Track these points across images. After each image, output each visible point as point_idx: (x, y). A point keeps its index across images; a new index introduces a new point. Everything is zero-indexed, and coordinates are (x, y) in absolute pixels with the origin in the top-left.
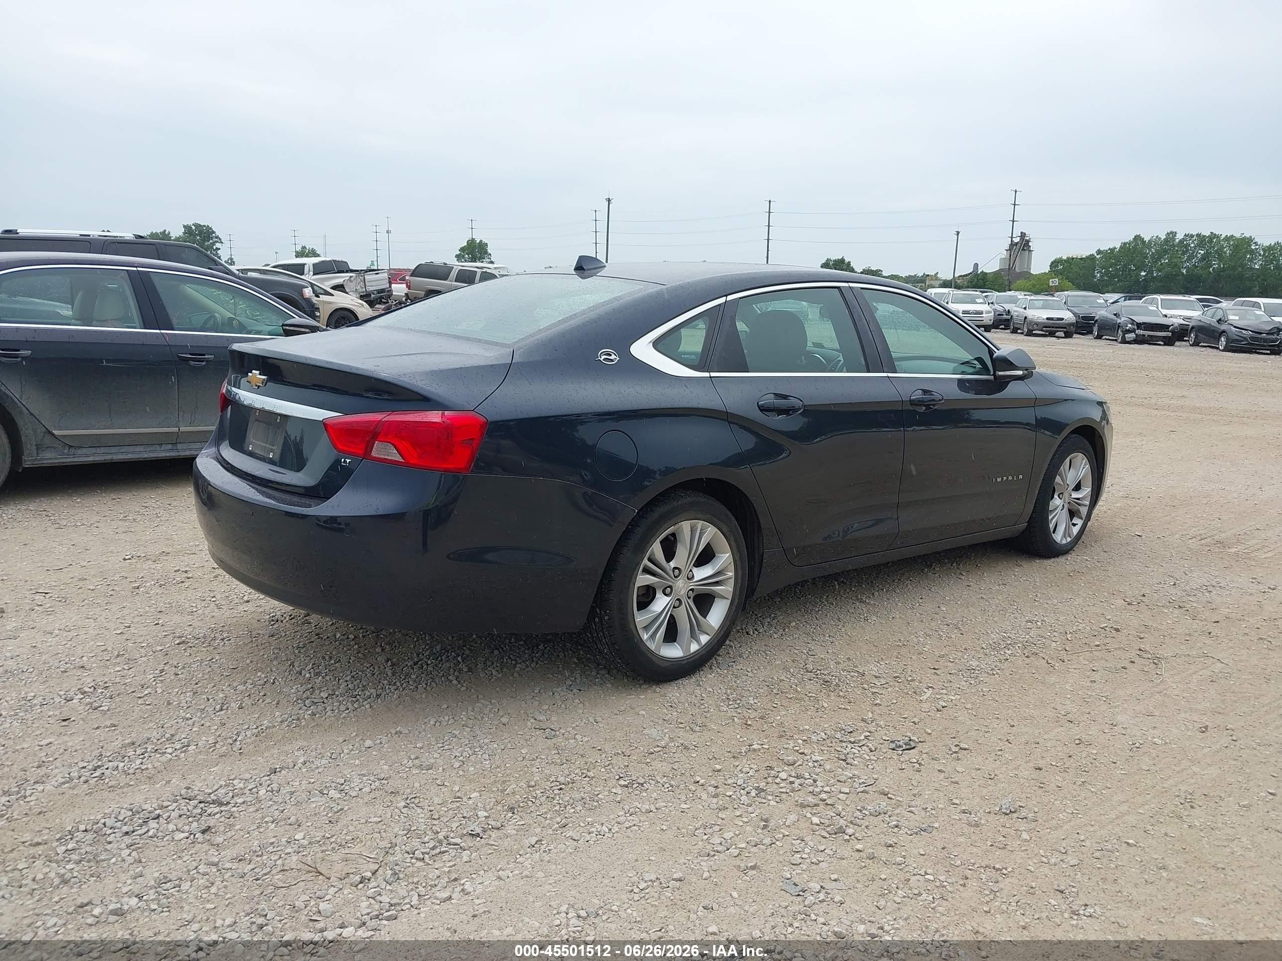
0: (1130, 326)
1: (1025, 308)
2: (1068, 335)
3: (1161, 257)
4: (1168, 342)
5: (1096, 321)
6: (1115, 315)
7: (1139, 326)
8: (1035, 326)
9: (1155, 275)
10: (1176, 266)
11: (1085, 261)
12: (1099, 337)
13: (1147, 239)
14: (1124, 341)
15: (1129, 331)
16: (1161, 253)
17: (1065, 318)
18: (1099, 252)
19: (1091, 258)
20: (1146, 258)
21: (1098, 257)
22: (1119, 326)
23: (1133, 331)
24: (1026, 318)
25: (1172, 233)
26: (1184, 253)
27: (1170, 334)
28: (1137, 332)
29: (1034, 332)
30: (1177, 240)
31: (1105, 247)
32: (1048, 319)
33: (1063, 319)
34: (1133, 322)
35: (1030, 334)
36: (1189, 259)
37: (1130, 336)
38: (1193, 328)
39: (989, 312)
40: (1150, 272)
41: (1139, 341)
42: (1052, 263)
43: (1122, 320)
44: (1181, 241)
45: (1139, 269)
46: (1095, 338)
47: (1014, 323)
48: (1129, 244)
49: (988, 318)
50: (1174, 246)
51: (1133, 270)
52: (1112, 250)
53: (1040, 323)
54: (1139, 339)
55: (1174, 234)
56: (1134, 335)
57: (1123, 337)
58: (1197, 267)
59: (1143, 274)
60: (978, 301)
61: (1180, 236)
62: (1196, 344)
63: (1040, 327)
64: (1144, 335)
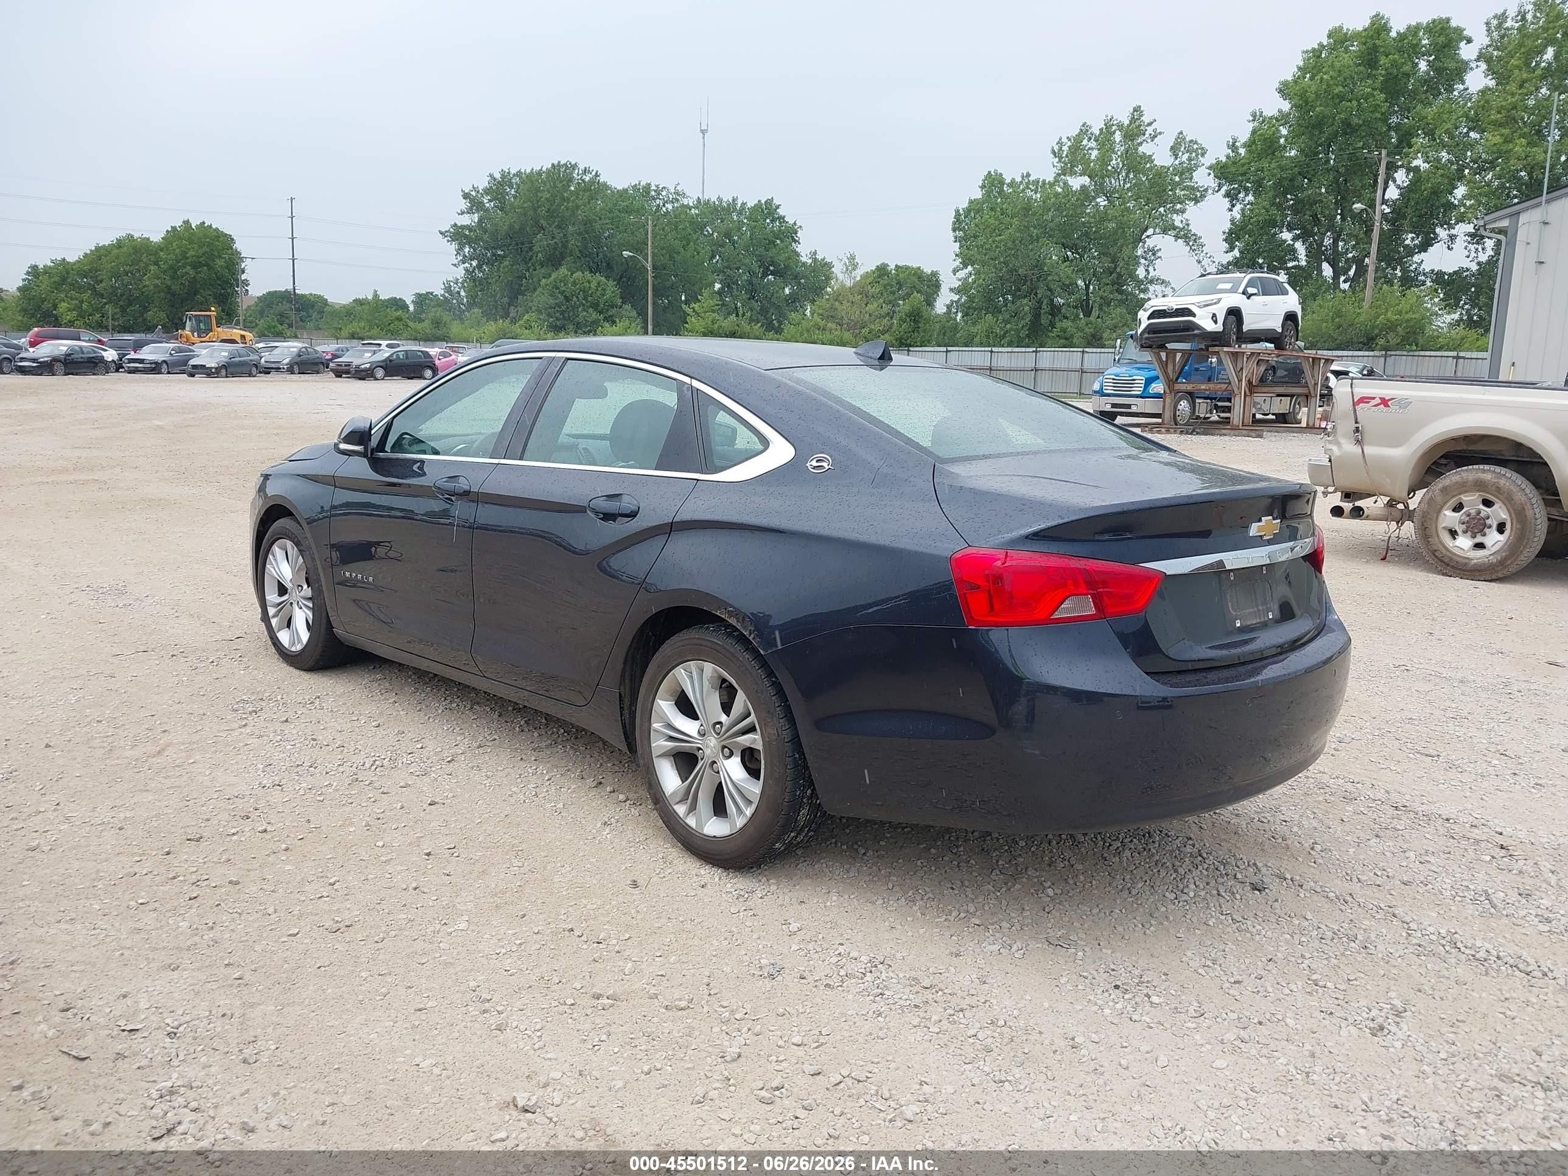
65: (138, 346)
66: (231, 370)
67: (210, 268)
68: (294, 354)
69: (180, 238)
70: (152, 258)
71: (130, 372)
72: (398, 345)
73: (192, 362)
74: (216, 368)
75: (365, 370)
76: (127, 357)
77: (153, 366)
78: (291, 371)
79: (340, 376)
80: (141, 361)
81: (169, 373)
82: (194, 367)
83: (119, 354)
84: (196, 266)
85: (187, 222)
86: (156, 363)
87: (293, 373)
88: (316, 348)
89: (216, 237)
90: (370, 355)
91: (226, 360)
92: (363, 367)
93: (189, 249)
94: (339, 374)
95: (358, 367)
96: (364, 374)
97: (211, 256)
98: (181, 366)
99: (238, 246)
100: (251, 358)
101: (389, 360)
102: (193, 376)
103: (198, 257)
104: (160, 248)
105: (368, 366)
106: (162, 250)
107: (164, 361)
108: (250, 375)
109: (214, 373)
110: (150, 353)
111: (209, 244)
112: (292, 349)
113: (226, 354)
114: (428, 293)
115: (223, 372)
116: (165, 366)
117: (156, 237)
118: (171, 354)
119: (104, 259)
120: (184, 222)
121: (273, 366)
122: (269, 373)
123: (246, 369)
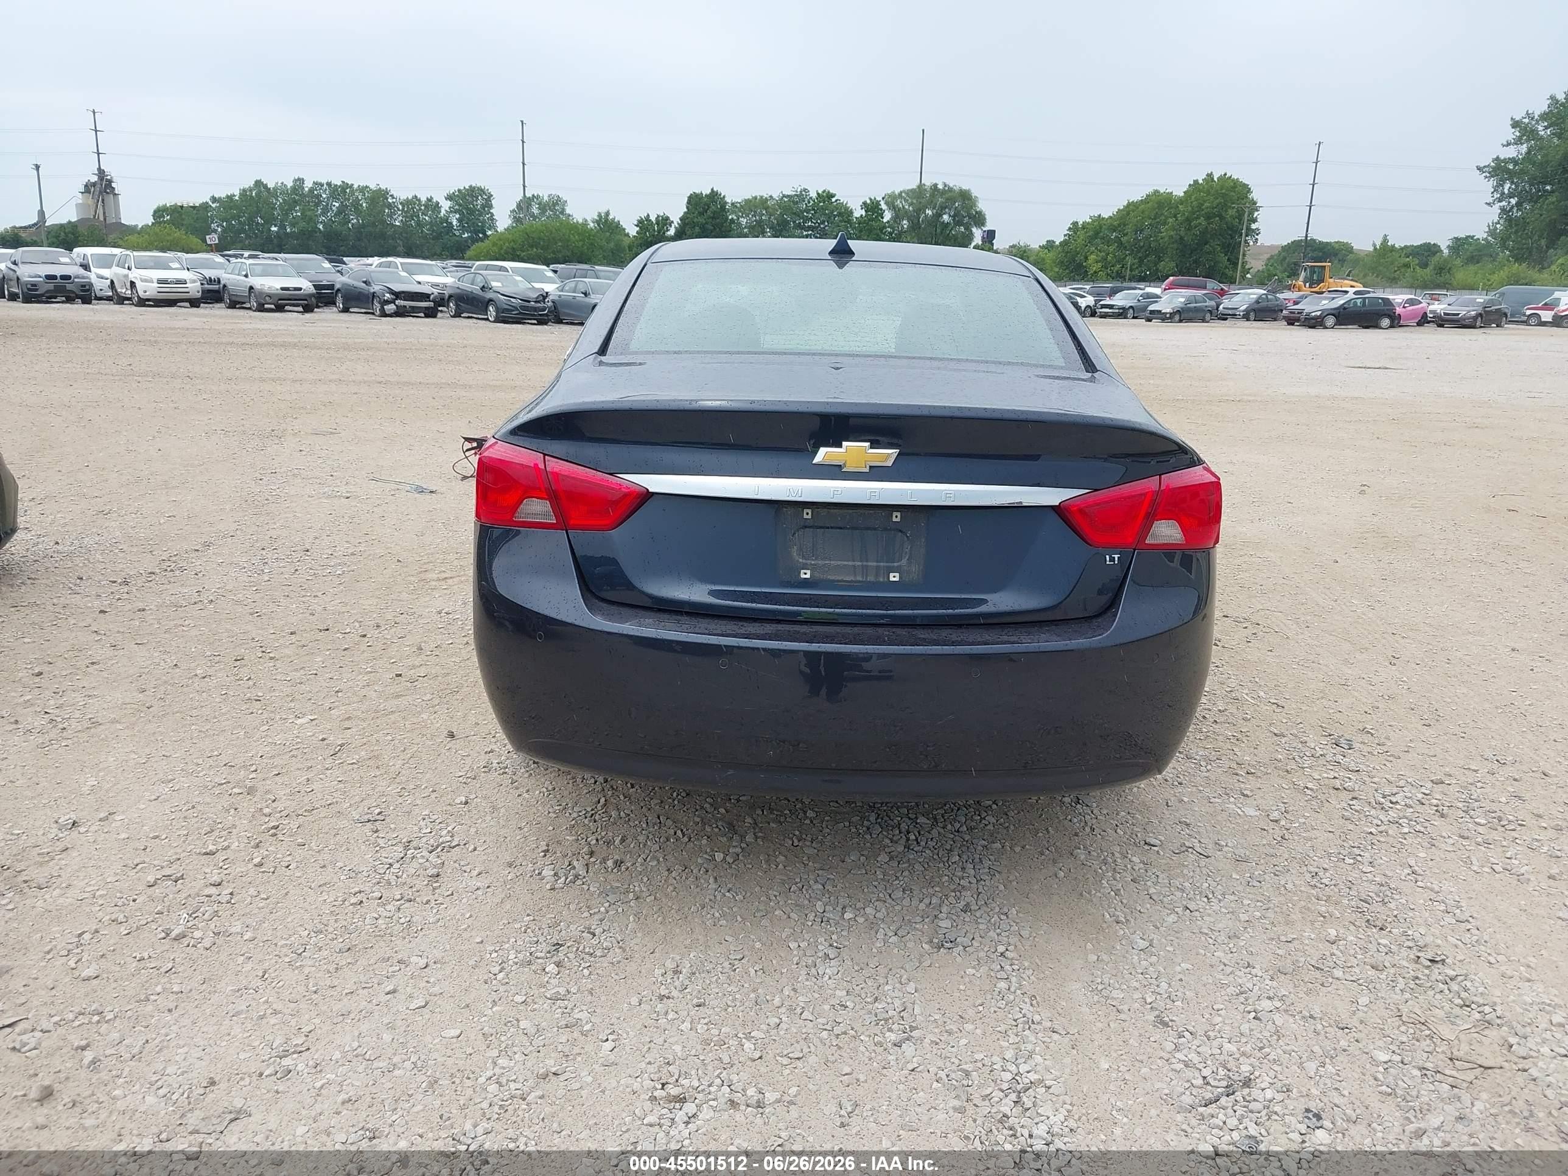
0: (388, 295)
1: (246, 276)
2: (308, 309)
3: (292, 209)
4: (431, 313)
5: (338, 290)
6: (365, 282)
7: (397, 295)
8: (267, 298)
9: (288, 230)
10: (312, 220)
11: (198, 210)
12: (346, 310)
13: (271, 185)
14: (384, 314)
15: (388, 302)
16: (290, 205)
17: (304, 287)
18: (214, 199)
19: (205, 207)
20: (274, 209)
21: (214, 206)
22: (373, 296)
23: (393, 302)
24: (251, 288)
25: (299, 179)
26: (317, 205)
27: (432, 304)
28: (397, 302)
29: (266, 306)
30: (307, 189)
31: (222, 194)
32: (283, 289)
33: (300, 289)
34: (391, 292)
35: (261, 308)
36: (324, 213)
37: (390, 308)
38: (450, 296)
39: (194, 281)
40: (282, 227)
41: (400, 313)
42: (155, 212)
43: (376, 288)
44: (311, 190)
45: (270, 221)
46: (340, 312)
47: (230, 295)
48: (251, 190)
49: (194, 288)
50: (303, 195)
51: (262, 225)
52: (230, 198)
53: (274, 294)
54: (401, 311)
55: (301, 181)
56: (395, 307)
57: (382, 310)
58: (334, 222)
59: (274, 229)
60: (172, 265)
61: (308, 185)
62: (457, 315)
63: (275, 300)
64: (405, 307)
65: (1113, 292)
66: (1184, 315)
67: (1221, 218)
68: (1253, 301)
69: (1200, 191)
70: (1173, 211)
71: (1101, 317)
72: (1369, 292)
73: (1151, 308)
74: (1171, 314)
75: (1316, 318)
76: (1101, 303)
77: (1121, 311)
78: (1246, 317)
79: (1293, 324)
80: (1111, 307)
81: (1134, 318)
82: (1152, 312)
83: (1095, 301)
84: (1208, 217)
85: (1210, 175)
86: (1123, 308)
87: (1248, 320)
88: (1278, 295)
89: (1232, 187)
90: (1327, 302)
91: (1183, 306)
92: (1313, 314)
93: (1205, 201)
94: (1291, 321)
95: (1308, 314)
96: (1314, 323)
97: (1225, 206)
98: (1142, 313)
99: (1255, 195)
100: (1207, 304)
101: (1343, 307)
102: (1150, 320)
103: (1213, 208)
104: (1181, 201)
105: (1318, 313)
106: (1182, 204)
107: (1131, 307)
108: (1204, 321)
109: (1168, 319)
110: (1120, 300)
111: (1224, 196)
112: (1252, 296)
113: (1183, 300)
114: (1468, 237)
115: (1177, 318)
116: (1131, 311)
117: (1179, 191)
118: (1139, 300)
119: (1132, 214)
120: (1207, 175)
121: (1230, 312)
122: (1226, 319)
123: (1200, 315)
